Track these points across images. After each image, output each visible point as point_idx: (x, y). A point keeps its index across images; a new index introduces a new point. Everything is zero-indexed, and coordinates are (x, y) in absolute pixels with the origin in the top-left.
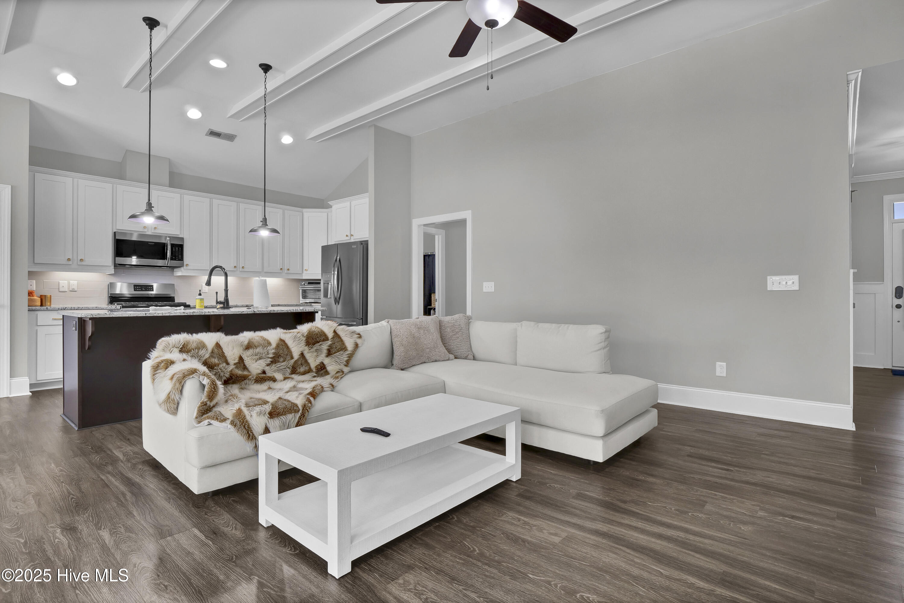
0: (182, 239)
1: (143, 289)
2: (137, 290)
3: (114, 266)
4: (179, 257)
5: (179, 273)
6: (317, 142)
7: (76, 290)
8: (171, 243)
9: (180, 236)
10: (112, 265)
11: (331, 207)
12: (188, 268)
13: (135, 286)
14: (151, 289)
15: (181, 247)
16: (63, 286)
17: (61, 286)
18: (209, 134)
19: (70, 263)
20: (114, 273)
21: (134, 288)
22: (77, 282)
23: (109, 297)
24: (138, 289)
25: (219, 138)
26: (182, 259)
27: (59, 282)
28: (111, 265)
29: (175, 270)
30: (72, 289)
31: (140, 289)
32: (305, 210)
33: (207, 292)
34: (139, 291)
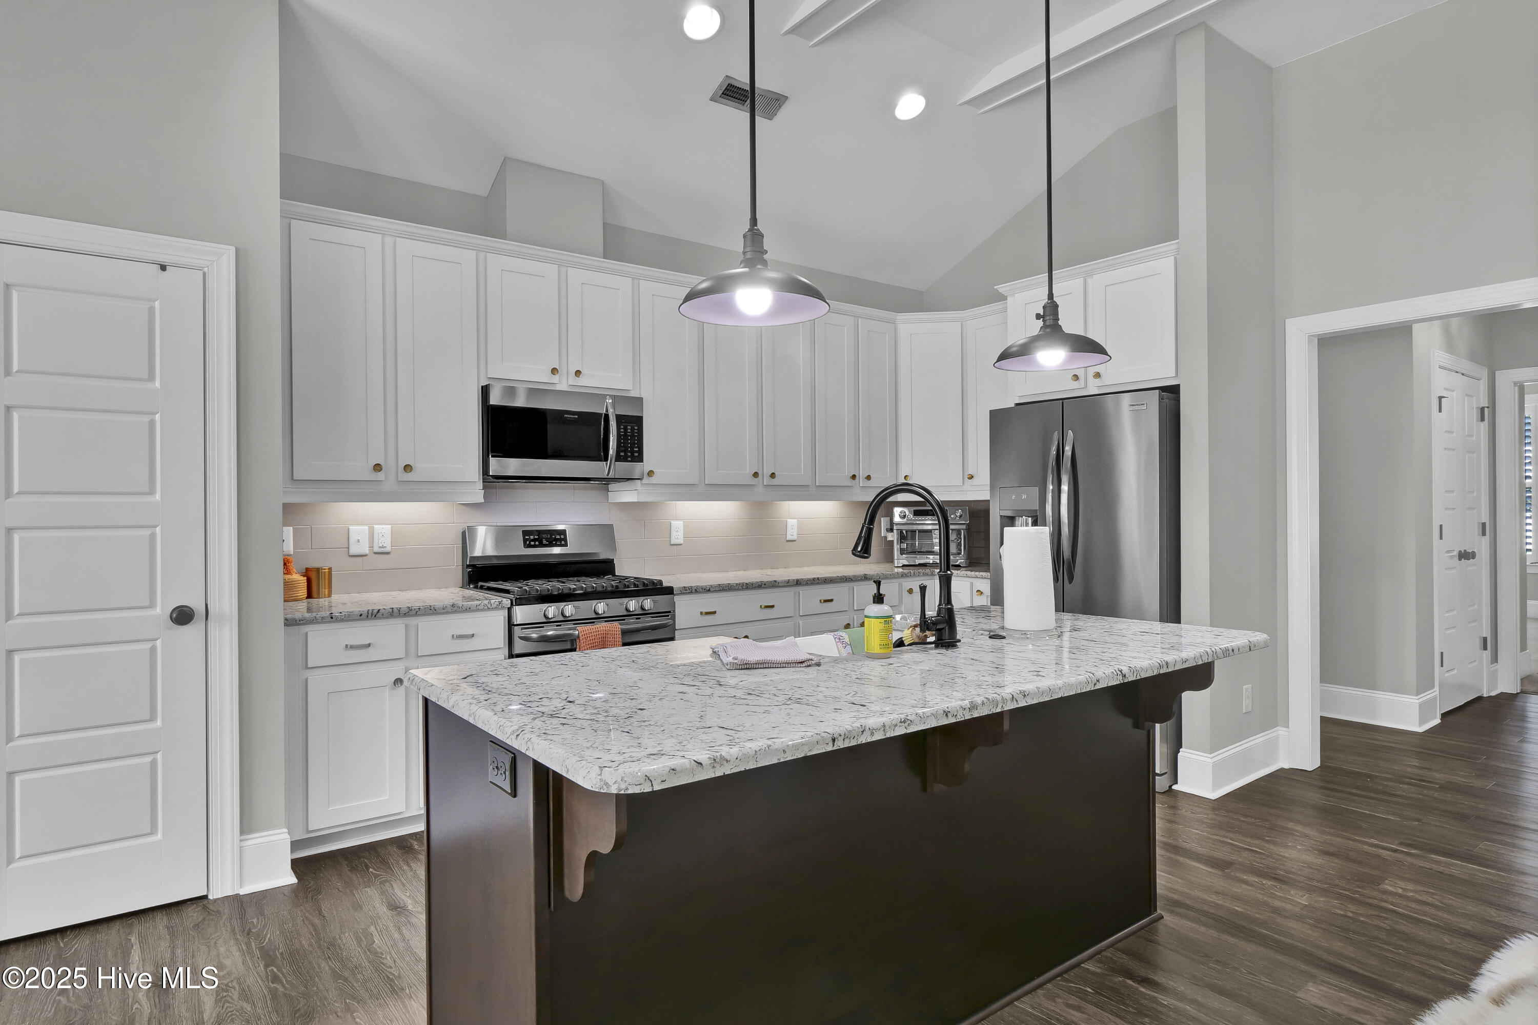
0: (639, 401)
1: (545, 542)
2: (530, 546)
3: (483, 482)
4: (632, 452)
5: (626, 494)
6: (982, 111)
7: (388, 549)
8: (616, 415)
9: (633, 394)
10: (479, 479)
11: (1002, 298)
12: (654, 480)
13: (525, 533)
14: (561, 540)
15: (638, 421)
16: (358, 541)
17: (353, 539)
18: (720, 97)
19: (380, 476)
20: (481, 499)
21: (525, 540)
22: (390, 526)
23: (468, 566)
24: (532, 543)
25: (740, 106)
26: (638, 457)
27: (348, 529)
28: (477, 481)
29: (612, 487)
30: (380, 547)
31: (537, 543)
32: (901, 317)
33: (682, 542)
34: (535, 546)
